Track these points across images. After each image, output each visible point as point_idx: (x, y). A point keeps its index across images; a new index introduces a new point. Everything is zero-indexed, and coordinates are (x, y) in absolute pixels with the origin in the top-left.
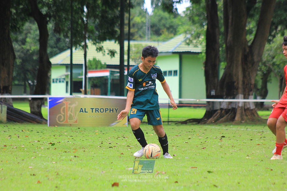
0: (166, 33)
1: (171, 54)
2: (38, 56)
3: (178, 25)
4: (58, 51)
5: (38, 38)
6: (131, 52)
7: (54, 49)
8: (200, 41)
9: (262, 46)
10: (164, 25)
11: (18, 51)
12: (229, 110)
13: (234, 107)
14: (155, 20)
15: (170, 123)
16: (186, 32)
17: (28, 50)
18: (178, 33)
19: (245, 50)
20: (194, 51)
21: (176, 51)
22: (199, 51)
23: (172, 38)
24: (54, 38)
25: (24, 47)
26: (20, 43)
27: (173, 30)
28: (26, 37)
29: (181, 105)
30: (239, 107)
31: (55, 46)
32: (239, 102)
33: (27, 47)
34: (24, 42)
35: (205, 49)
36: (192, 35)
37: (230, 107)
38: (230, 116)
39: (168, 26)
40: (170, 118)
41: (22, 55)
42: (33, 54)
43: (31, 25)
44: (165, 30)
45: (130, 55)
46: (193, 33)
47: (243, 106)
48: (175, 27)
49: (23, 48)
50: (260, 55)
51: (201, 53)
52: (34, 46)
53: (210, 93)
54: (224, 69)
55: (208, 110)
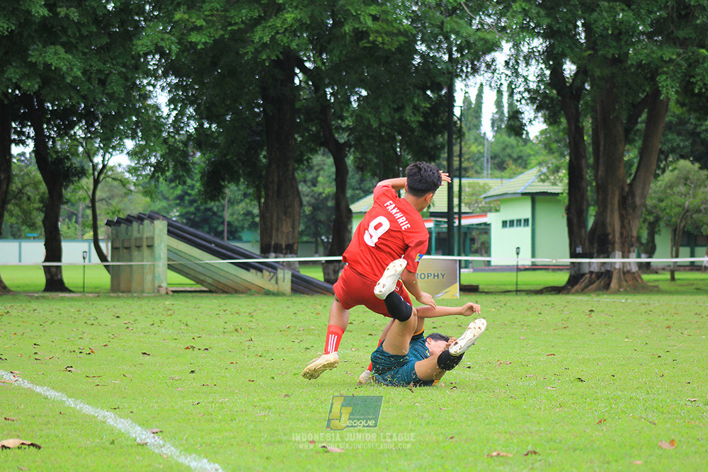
0: (512, 167)
1: (520, 196)
2: (334, 202)
3: (529, 155)
4: (362, 194)
5: (334, 177)
6: (463, 194)
7: (357, 192)
8: (560, 177)
9: (646, 184)
10: (510, 156)
11: (307, 195)
12: (602, 273)
13: (609, 269)
14: (497, 149)
15: (518, 293)
16: (540, 164)
17: (321, 194)
18: (529, 167)
19: (623, 189)
20: (553, 191)
21: (527, 191)
22: (560, 191)
23: (522, 173)
24: (358, 176)
25: (315, 189)
26: (309, 184)
27: (522, 162)
28: (318, 176)
29: (534, 268)
30: (615, 269)
31: (358, 187)
32: (615, 263)
33: (318, 189)
34: (314, 183)
35: (567, 188)
36: (548, 168)
37: (603, 270)
38: (603, 282)
39: (515, 156)
40: (519, 286)
41: (313, 201)
42: (326, 199)
43: (324, 158)
44: (510, 162)
45: (462, 198)
46: (550, 165)
47: (621, 267)
48: (525, 158)
49: (313, 191)
50: (644, 197)
51: (562, 193)
52: (329, 187)
53: (575, 250)
54: (595, 216)
55: (572, 274)
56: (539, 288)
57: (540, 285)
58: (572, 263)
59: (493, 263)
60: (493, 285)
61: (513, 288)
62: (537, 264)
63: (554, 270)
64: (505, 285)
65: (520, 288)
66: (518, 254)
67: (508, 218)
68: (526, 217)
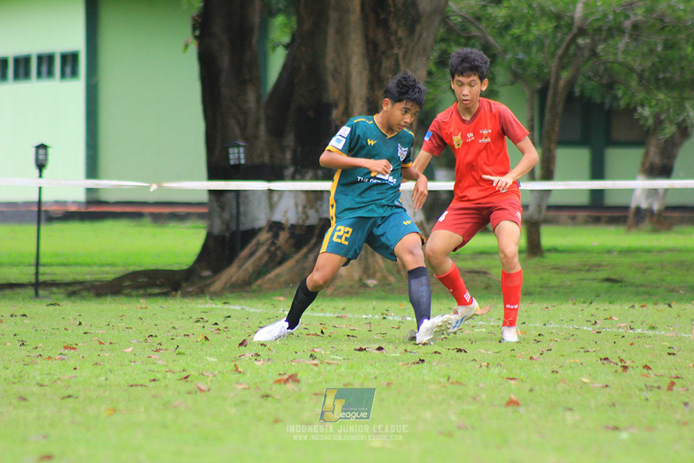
15: (42, 292)
29: (94, 210)
40: (43, 270)
53: (225, 154)
54: (287, 47)
55: (216, 231)
56: (110, 275)
57: (113, 265)
58: (214, 193)
62: (105, 197)
63: (158, 218)
65: (47, 274)
66: (41, 165)
67: (11, 49)
68: (68, 47)
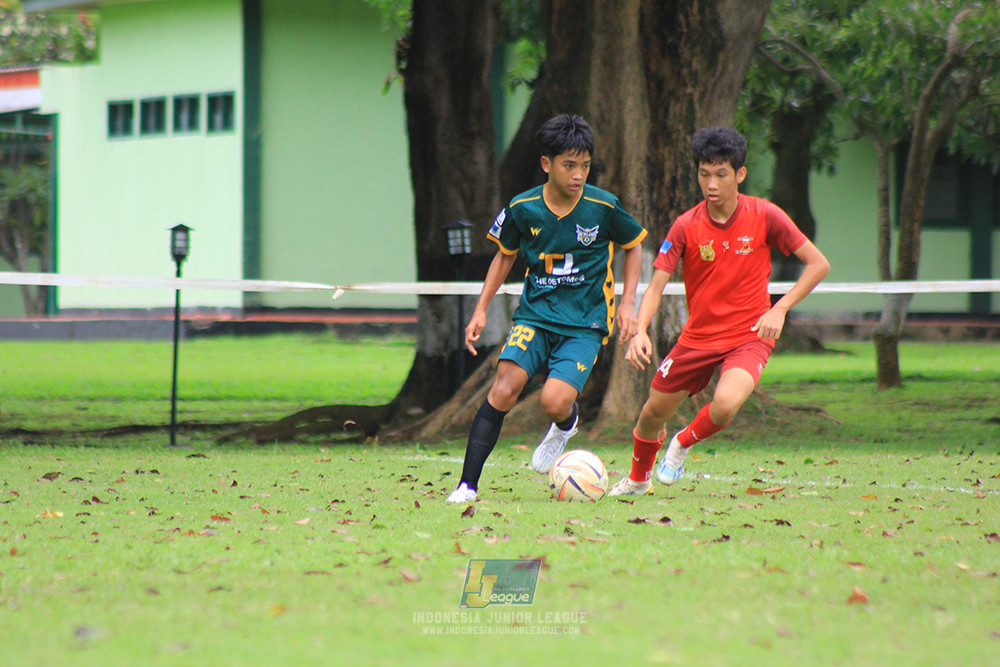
29: (255, 319)
40: (182, 407)
53: (445, 243)
54: (532, 84)
55: (429, 350)
56: (277, 413)
57: (283, 399)
58: (427, 300)
59: (65, 300)
60: (64, 398)
61: (158, 413)
62: (270, 302)
63: (346, 332)
64: (118, 399)
65: (187, 412)
66: (179, 257)
67: (137, 89)
68: (219, 86)
